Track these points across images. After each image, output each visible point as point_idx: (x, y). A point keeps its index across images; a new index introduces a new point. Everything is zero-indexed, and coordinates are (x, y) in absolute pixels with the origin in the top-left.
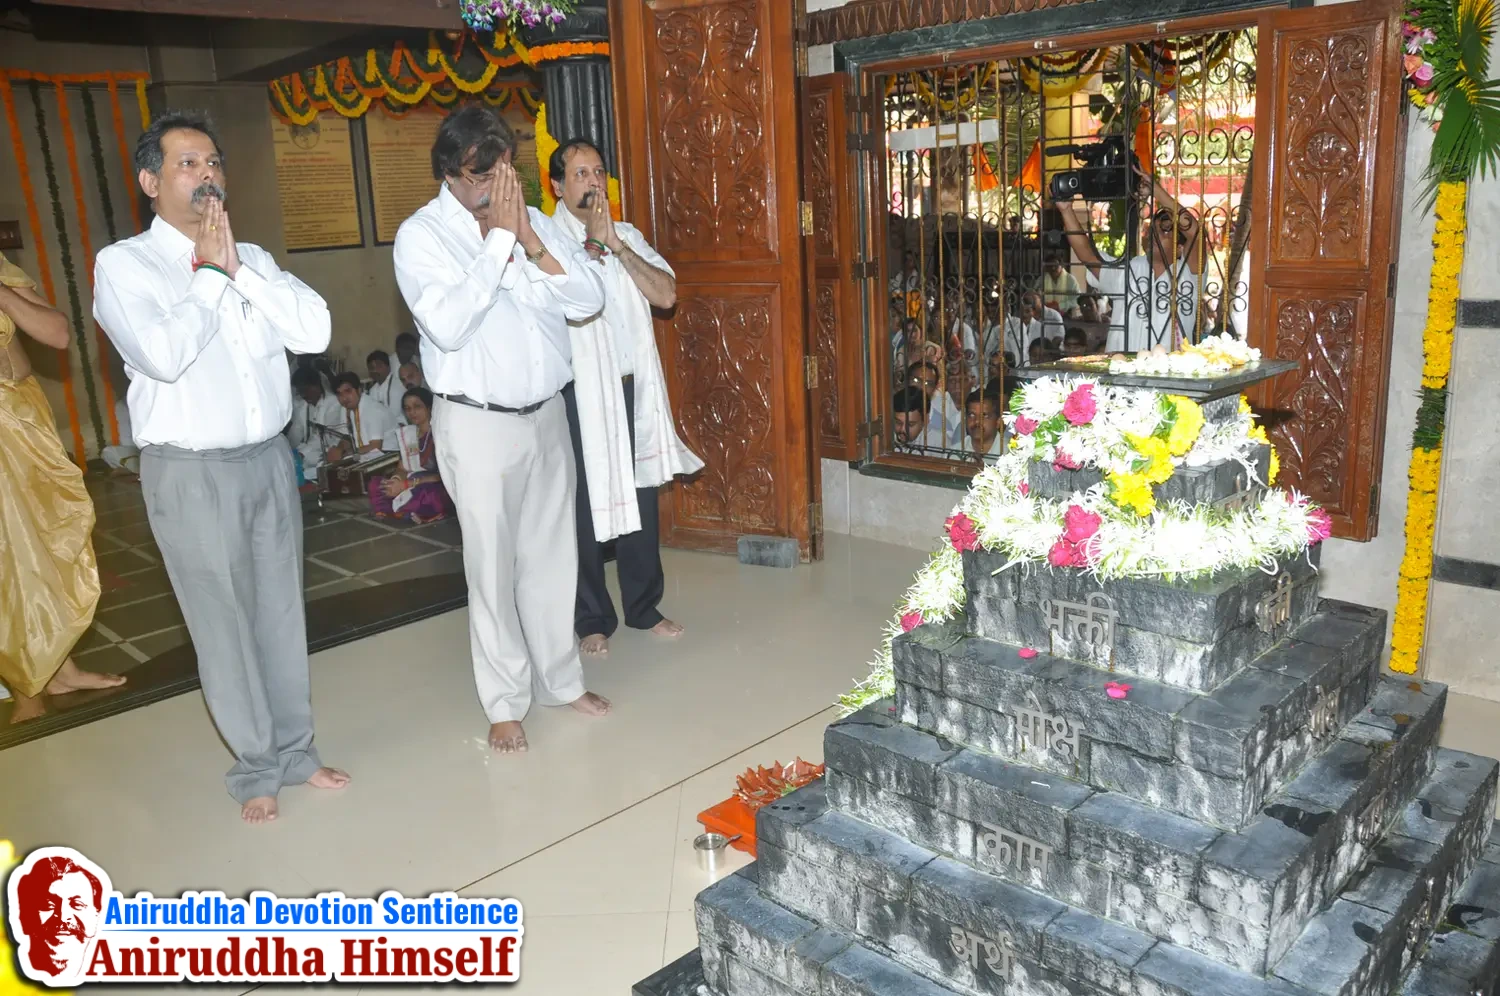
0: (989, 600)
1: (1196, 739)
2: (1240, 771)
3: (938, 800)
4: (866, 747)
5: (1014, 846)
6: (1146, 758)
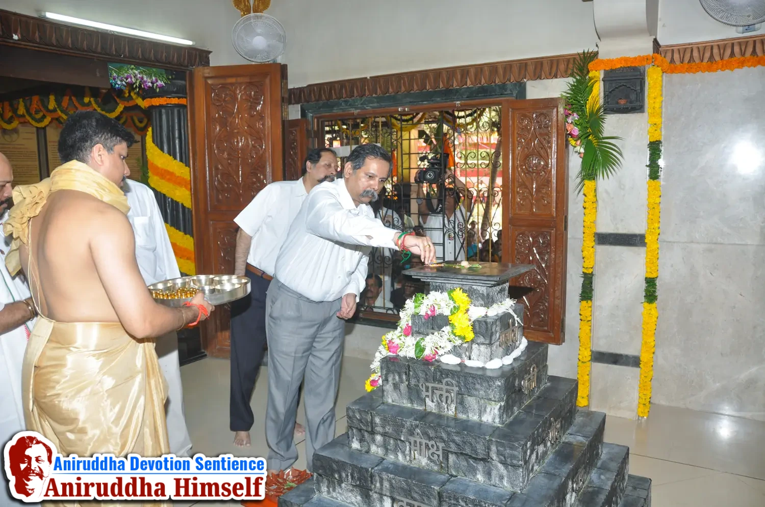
0: (394, 384)
1: (499, 448)
2: (521, 463)
3: (373, 486)
4: (334, 461)
6: (474, 458)
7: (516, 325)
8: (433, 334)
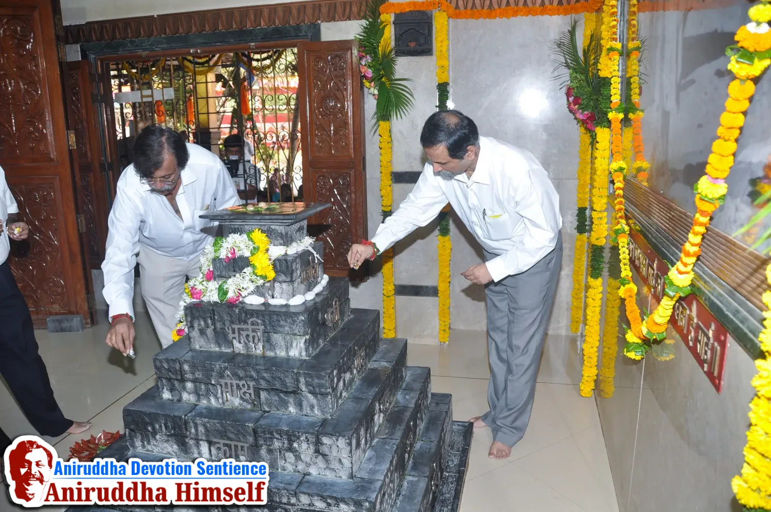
0: (200, 330)
1: (307, 379)
2: (328, 390)
3: (188, 433)
4: (146, 414)
5: (229, 446)
6: (286, 393)
7: (316, 261)
8: (235, 276)
